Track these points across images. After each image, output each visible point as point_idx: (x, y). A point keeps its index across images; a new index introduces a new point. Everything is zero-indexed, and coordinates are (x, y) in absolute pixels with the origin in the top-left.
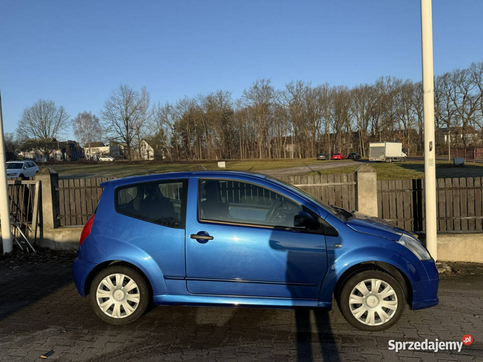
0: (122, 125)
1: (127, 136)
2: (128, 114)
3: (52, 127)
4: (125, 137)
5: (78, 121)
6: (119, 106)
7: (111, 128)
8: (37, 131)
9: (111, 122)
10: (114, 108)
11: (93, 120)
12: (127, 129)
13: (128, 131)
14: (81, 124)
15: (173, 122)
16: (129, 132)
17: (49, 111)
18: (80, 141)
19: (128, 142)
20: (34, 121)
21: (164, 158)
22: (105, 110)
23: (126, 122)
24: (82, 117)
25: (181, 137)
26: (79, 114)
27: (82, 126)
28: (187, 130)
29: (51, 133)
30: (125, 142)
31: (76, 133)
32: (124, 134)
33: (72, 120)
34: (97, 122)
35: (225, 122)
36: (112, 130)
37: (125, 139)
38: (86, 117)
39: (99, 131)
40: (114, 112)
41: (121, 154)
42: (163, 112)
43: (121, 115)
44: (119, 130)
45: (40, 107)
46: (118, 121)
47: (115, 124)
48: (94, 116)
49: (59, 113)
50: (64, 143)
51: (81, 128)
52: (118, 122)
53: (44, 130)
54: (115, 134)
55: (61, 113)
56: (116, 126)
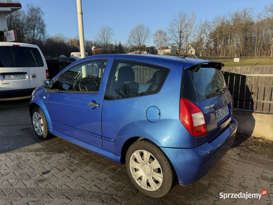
0: (178, 36)
1: (180, 42)
2: (182, 29)
3: (143, 39)
4: (179, 43)
5: (156, 35)
6: (176, 24)
7: (172, 38)
8: (136, 41)
9: (172, 34)
10: (174, 26)
11: (163, 34)
13: (180, 39)
14: (157, 36)
15: (208, 33)
16: (181, 40)
17: (142, 30)
18: (156, 46)
19: (180, 46)
20: (135, 36)
21: (201, 55)
22: (169, 27)
23: (180, 34)
24: (158, 32)
25: (213, 42)
26: (157, 31)
27: (158, 38)
28: (218, 37)
29: (142, 42)
30: (178, 46)
31: (155, 42)
32: (178, 41)
33: (153, 34)
34: (165, 35)
35: (245, 30)
36: (172, 39)
37: (178, 44)
38: (160, 32)
39: (165, 40)
40: (174, 28)
41: (176, 53)
42: (203, 26)
43: (178, 30)
44: (176, 40)
45: (138, 28)
47: (174, 35)
48: (164, 32)
49: (147, 31)
50: (149, 48)
51: (157, 39)
52: (176, 34)
53: (139, 41)
54: (173, 41)
55: (148, 31)
56: (174, 37)
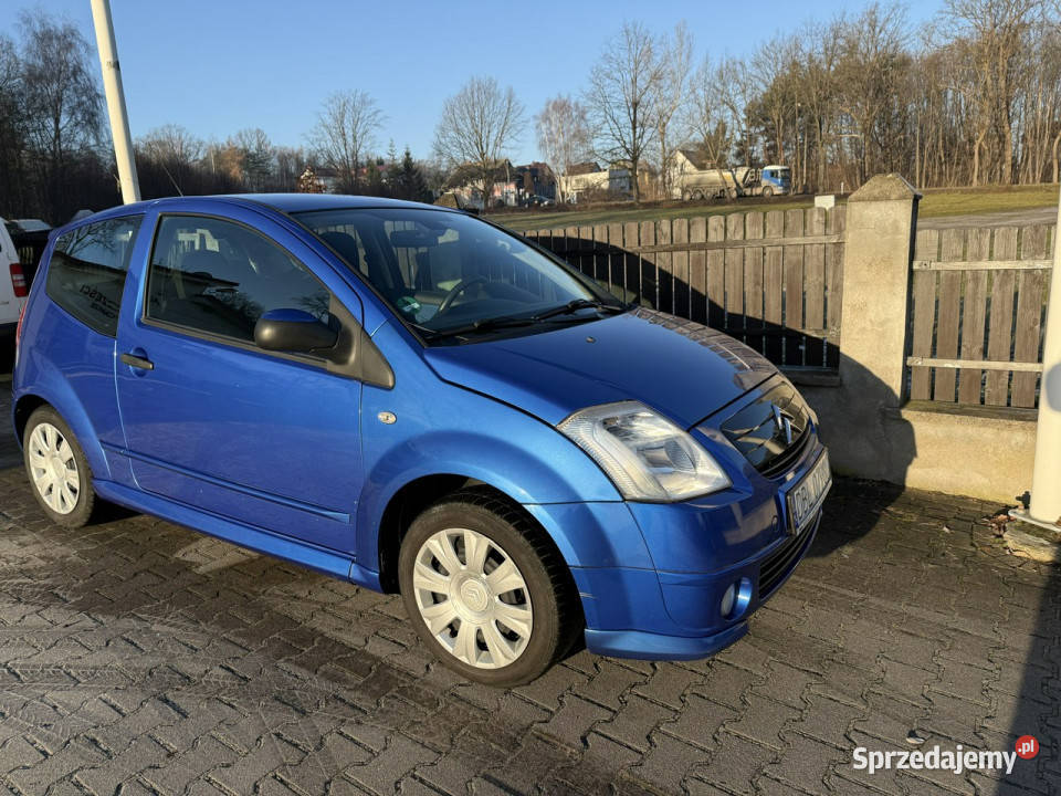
0: (625, 119)
1: (633, 144)
2: (638, 93)
3: (493, 138)
4: (628, 146)
5: (546, 118)
6: (616, 75)
7: (602, 129)
8: (468, 145)
9: (602, 113)
10: (608, 81)
11: (574, 114)
12: (634, 128)
13: (635, 132)
14: (551, 123)
15: (741, 103)
16: (637, 136)
17: (488, 100)
18: (549, 163)
19: (634, 160)
20: (462, 126)
22: (589, 87)
23: (632, 111)
24: (554, 108)
25: (761, 139)
26: (548, 104)
27: (553, 129)
28: (776, 118)
29: (491, 147)
30: (628, 157)
31: (542, 145)
32: (627, 140)
33: (535, 117)
34: (583, 118)
36: (603, 132)
37: (628, 151)
38: (561, 107)
39: (581, 137)
40: (607, 91)
43: (621, 97)
44: (618, 134)
45: (472, 93)
46: (616, 111)
47: (608, 117)
48: (576, 104)
49: (506, 102)
50: (522, 169)
51: (551, 133)
53: (479, 144)
54: (608, 141)
55: (510, 102)
56: (611, 122)
